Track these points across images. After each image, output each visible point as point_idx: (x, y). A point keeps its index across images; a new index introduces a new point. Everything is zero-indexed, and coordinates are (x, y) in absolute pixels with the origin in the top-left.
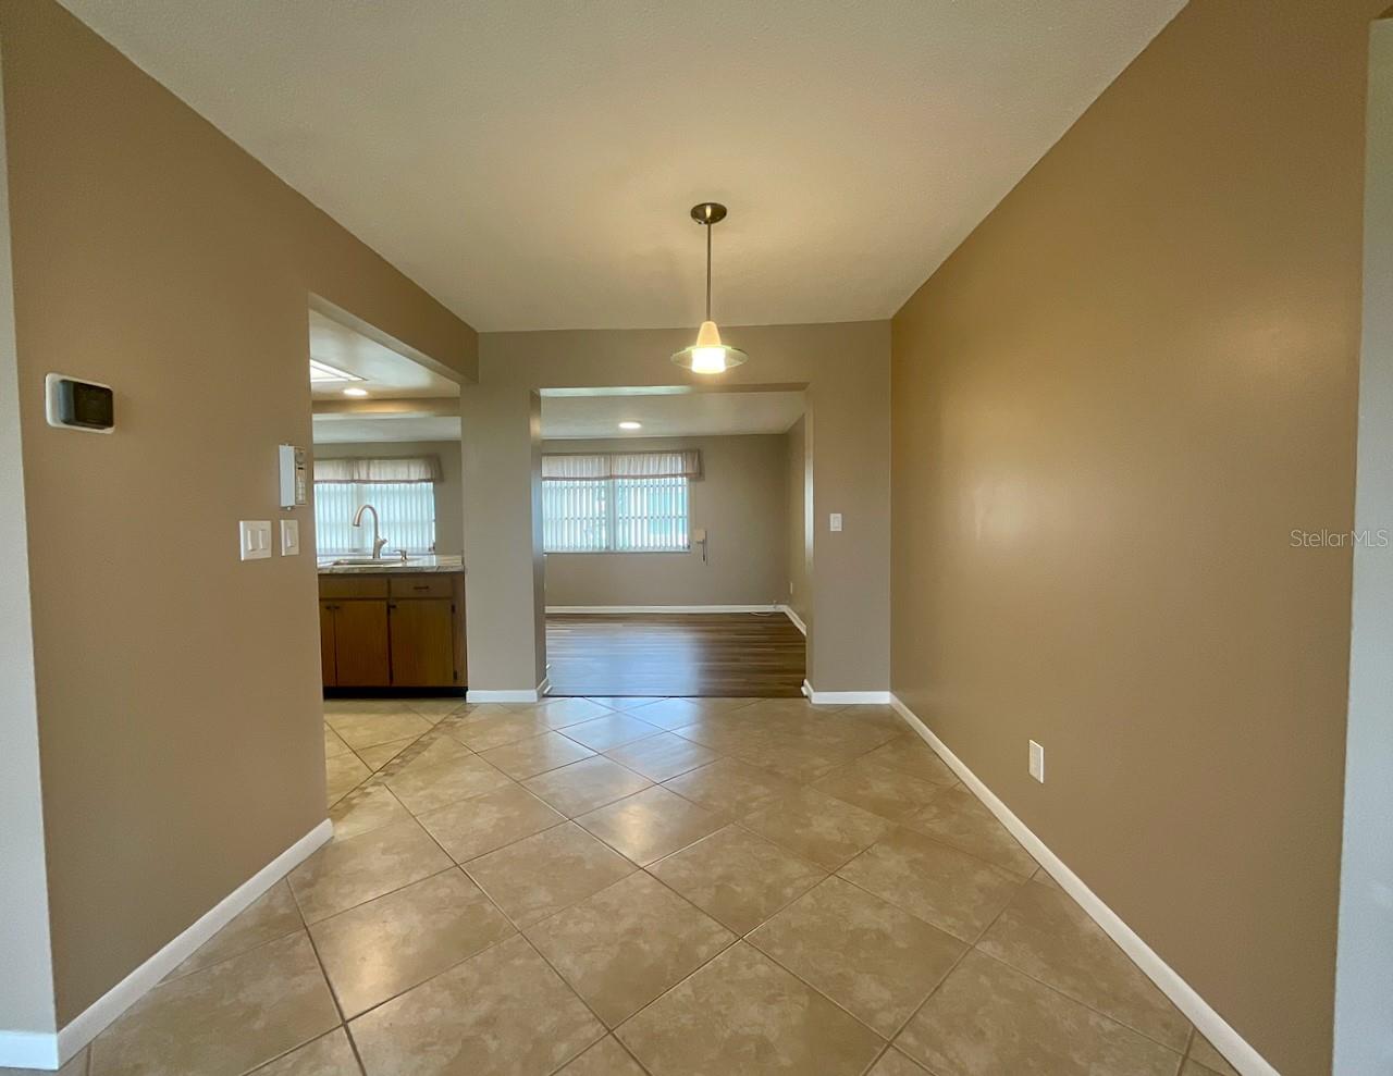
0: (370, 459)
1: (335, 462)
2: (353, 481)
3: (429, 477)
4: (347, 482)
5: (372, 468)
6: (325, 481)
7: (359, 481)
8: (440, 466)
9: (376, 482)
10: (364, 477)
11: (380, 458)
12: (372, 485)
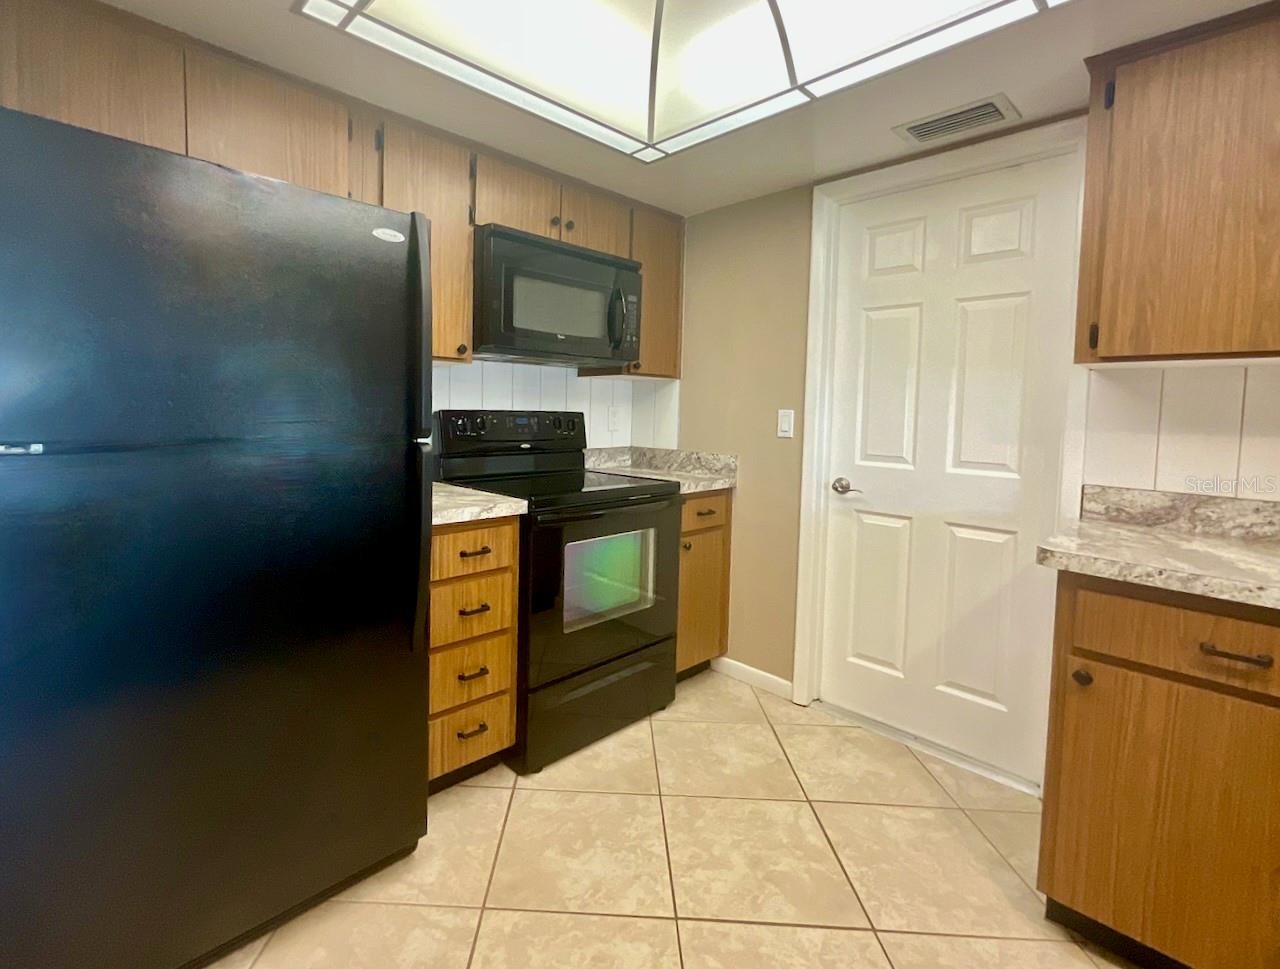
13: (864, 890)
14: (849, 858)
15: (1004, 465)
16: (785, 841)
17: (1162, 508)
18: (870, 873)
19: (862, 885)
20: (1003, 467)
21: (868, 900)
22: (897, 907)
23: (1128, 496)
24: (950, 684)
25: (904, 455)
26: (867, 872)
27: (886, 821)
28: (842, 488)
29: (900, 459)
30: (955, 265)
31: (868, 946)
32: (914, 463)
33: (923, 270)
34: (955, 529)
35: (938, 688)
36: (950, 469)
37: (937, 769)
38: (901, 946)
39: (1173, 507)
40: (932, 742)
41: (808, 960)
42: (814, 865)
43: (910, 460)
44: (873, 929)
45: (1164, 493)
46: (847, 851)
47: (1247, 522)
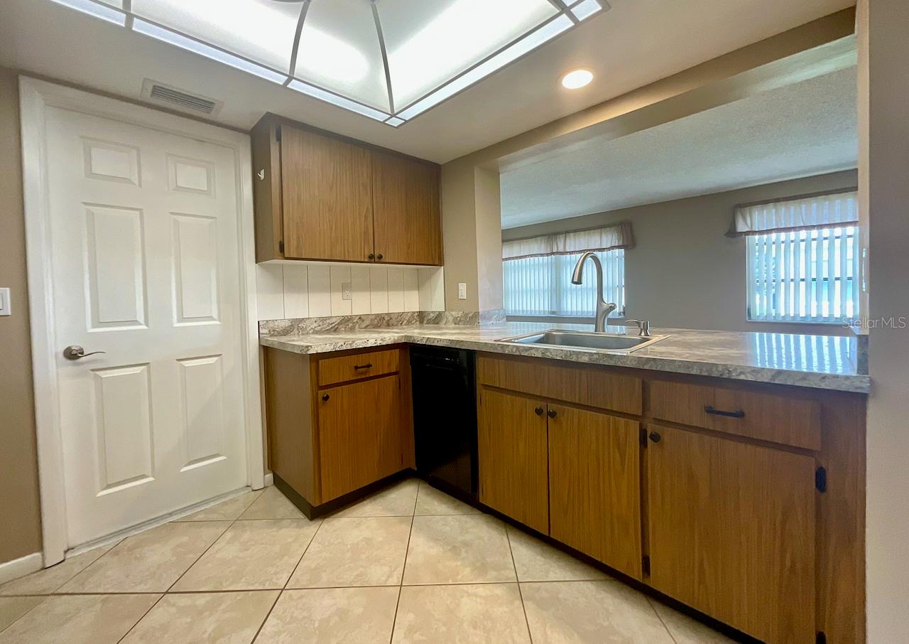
0: (567, 232)
1: (539, 238)
2: (553, 253)
3: (621, 244)
4: (548, 255)
5: (568, 241)
6: (531, 256)
7: (558, 253)
8: (632, 231)
9: (571, 253)
10: (561, 249)
11: (575, 231)
12: (568, 256)
13: (256, 585)
14: (230, 585)
15: (211, 317)
16: (189, 620)
17: (288, 327)
18: (247, 578)
19: (253, 584)
20: (211, 318)
21: (264, 585)
22: (276, 573)
23: (276, 324)
24: (190, 464)
25: (138, 320)
26: (246, 579)
27: (219, 556)
28: (72, 355)
29: (135, 322)
30: (166, 189)
31: (290, 596)
32: (147, 323)
33: (140, 185)
34: (184, 363)
35: (182, 470)
36: (177, 325)
37: (201, 517)
38: (298, 581)
39: (292, 325)
40: (185, 508)
41: (285, 631)
42: (223, 607)
43: (142, 322)
44: (282, 590)
45: (289, 320)
46: (224, 585)
47: (313, 326)
